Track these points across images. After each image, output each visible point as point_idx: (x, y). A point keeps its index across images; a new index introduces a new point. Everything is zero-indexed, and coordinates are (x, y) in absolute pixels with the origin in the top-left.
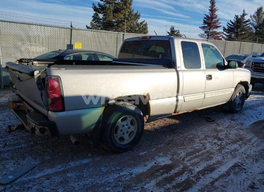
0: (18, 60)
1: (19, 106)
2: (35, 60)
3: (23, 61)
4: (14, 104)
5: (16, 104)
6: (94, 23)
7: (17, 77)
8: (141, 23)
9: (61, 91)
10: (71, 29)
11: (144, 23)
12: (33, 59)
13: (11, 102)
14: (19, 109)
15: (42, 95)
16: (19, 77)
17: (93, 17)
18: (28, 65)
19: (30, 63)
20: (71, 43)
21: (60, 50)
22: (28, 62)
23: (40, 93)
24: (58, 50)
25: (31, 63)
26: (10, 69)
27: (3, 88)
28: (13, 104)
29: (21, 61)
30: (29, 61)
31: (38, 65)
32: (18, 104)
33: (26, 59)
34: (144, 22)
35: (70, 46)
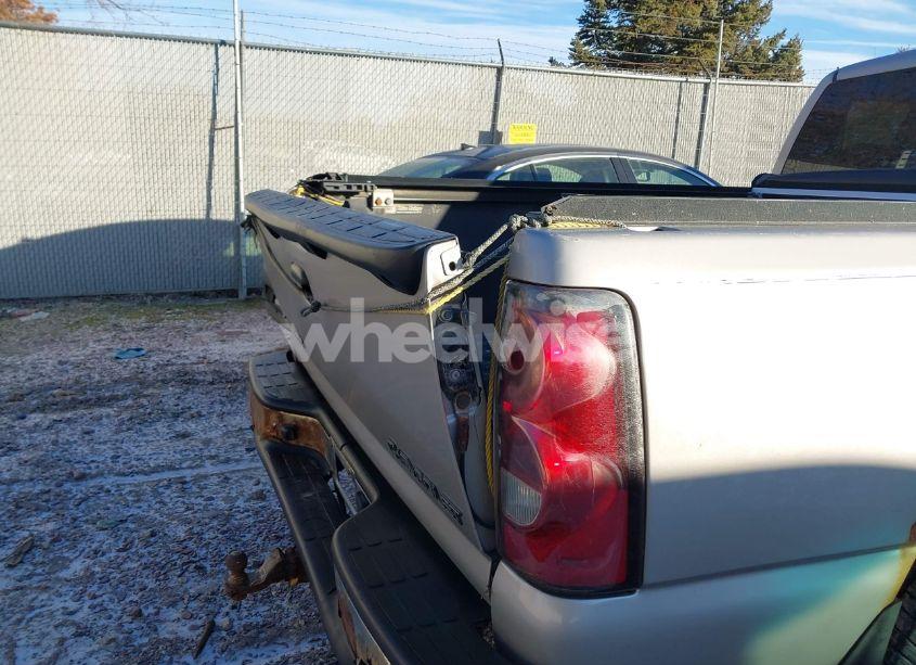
0: (301, 183)
1: (294, 430)
2: (385, 182)
3: (329, 186)
4: (274, 416)
5: (281, 419)
6: (585, 44)
7: (294, 275)
8: (772, 42)
9: (633, 430)
10: (500, 71)
11: (784, 42)
12: (373, 178)
13: (260, 400)
14: (293, 442)
15: (461, 434)
16: (303, 274)
17: (582, 20)
18: (347, 205)
19: (358, 201)
20: (494, 126)
21: (464, 147)
22: (348, 195)
23: (451, 420)
24: (458, 147)
25: (363, 195)
26: (262, 226)
27: (247, 300)
28: (267, 415)
29: (315, 185)
30: (354, 189)
31: (392, 209)
32: (290, 417)
33: (338, 177)
34: (781, 36)
35: (492, 137)
